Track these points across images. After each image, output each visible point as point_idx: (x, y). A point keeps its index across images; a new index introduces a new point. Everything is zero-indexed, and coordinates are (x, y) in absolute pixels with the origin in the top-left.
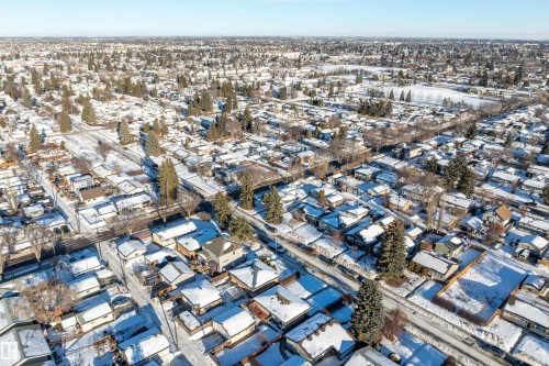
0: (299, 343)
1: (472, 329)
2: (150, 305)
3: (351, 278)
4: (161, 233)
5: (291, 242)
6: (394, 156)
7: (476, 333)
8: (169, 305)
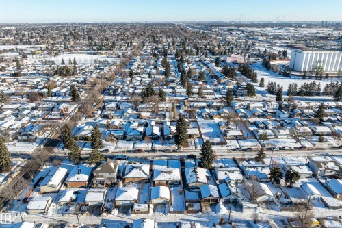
0: (197, 182)
1: (224, 147)
2: (103, 220)
3: (170, 152)
4: (50, 183)
5: (123, 152)
6: (109, 95)
7: (228, 148)
8: (115, 212)
